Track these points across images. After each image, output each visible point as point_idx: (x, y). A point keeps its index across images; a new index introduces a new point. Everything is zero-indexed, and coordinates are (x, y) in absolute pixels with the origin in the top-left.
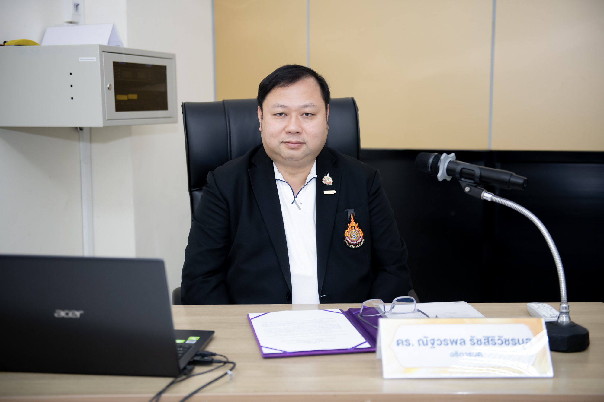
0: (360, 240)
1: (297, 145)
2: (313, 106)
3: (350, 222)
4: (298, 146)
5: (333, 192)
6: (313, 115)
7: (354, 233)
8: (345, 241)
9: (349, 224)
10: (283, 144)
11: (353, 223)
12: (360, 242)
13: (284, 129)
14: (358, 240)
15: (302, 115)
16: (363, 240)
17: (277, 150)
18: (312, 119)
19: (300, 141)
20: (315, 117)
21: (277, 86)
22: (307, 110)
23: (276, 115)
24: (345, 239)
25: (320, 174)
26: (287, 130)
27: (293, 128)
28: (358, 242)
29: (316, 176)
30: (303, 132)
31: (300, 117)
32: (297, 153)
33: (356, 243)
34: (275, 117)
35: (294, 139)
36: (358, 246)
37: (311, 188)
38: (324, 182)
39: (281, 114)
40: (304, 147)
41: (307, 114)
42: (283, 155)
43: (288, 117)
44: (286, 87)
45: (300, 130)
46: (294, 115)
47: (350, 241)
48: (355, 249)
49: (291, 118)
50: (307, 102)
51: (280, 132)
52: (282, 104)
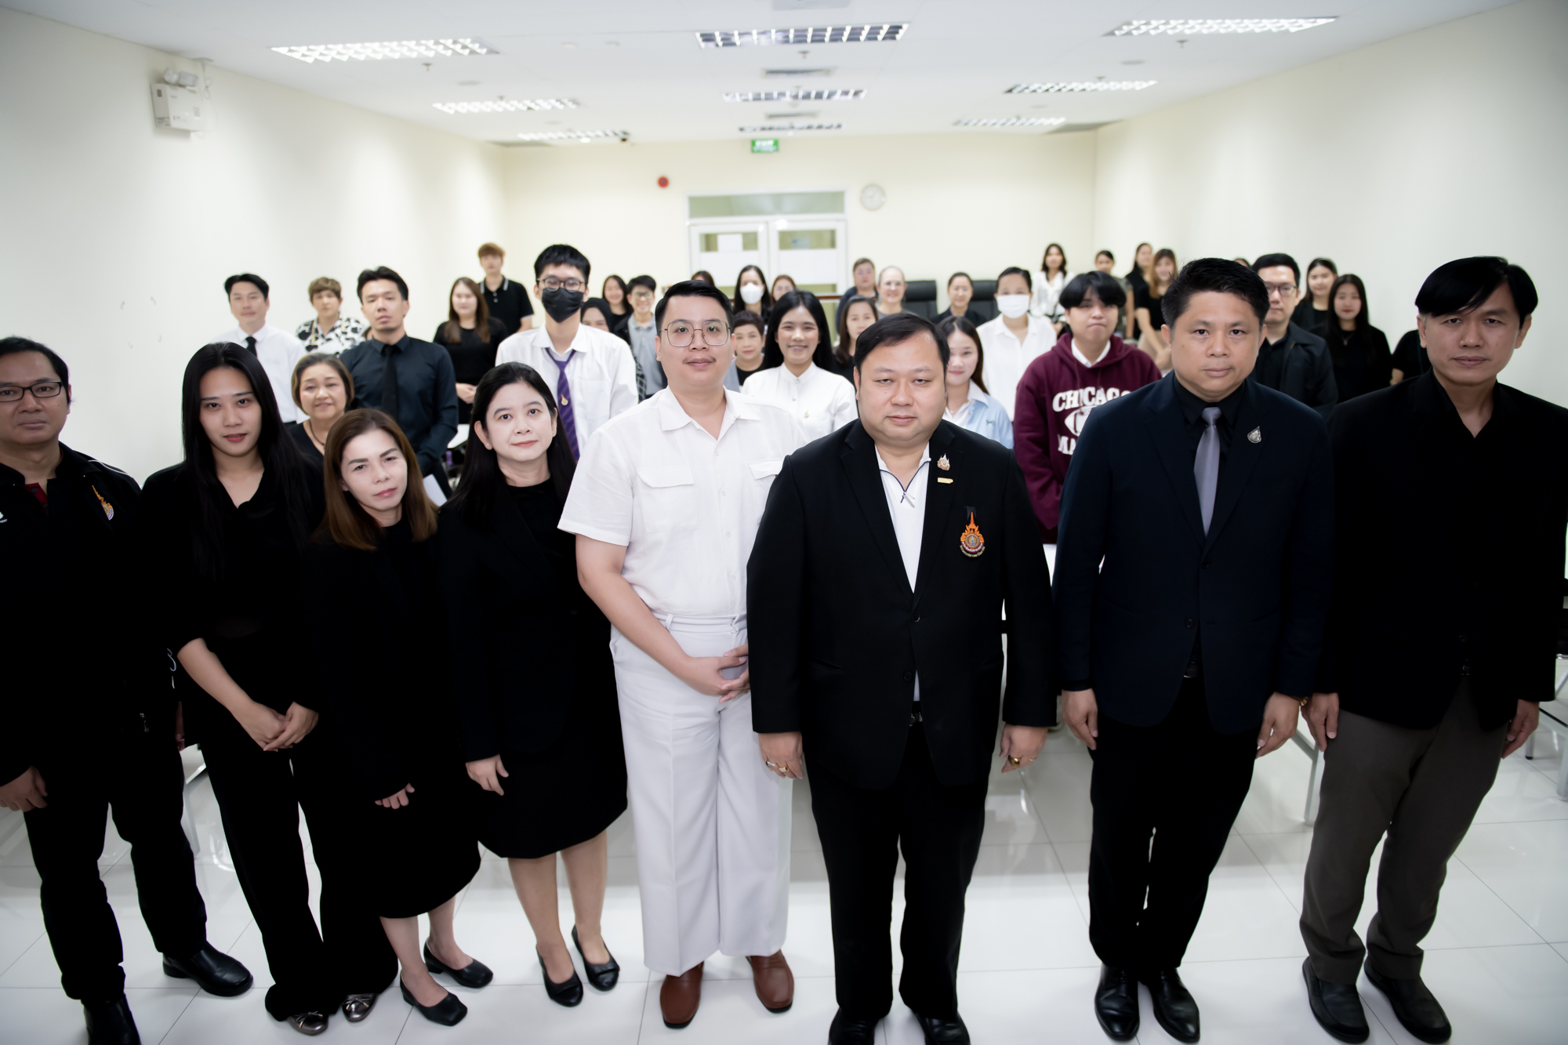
0: (979, 548)
1: (906, 420)
2: (928, 370)
3: (968, 524)
4: (908, 422)
5: (949, 481)
6: (927, 381)
7: (972, 539)
8: (961, 547)
9: (968, 525)
10: (887, 419)
11: (972, 525)
12: (980, 551)
13: (890, 399)
14: (977, 548)
15: (913, 381)
16: (983, 549)
17: (880, 427)
18: (926, 387)
19: (911, 415)
20: (930, 383)
21: (882, 344)
22: (921, 376)
23: (879, 381)
24: (961, 544)
25: (935, 456)
26: (894, 400)
27: (901, 399)
28: (977, 550)
29: (930, 460)
30: (915, 404)
31: (910, 385)
32: (906, 431)
33: (974, 550)
34: (878, 383)
35: (902, 413)
36: (975, 556)
37: (923, 476)
38: (939, 465)
39: (886, 380)
40: (915, 424)
41: (920, 380)
42: (887, 434)
43: (895, 384)
44: (894, 345)
45: (910, 402)
46: (903, 381)
47: (967, 548)
48: (972, 558)
49: (899, 386)
50: (919, 366)
51: (885, 404)
52: (888, 367)
